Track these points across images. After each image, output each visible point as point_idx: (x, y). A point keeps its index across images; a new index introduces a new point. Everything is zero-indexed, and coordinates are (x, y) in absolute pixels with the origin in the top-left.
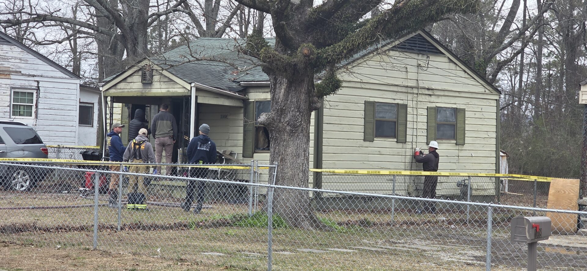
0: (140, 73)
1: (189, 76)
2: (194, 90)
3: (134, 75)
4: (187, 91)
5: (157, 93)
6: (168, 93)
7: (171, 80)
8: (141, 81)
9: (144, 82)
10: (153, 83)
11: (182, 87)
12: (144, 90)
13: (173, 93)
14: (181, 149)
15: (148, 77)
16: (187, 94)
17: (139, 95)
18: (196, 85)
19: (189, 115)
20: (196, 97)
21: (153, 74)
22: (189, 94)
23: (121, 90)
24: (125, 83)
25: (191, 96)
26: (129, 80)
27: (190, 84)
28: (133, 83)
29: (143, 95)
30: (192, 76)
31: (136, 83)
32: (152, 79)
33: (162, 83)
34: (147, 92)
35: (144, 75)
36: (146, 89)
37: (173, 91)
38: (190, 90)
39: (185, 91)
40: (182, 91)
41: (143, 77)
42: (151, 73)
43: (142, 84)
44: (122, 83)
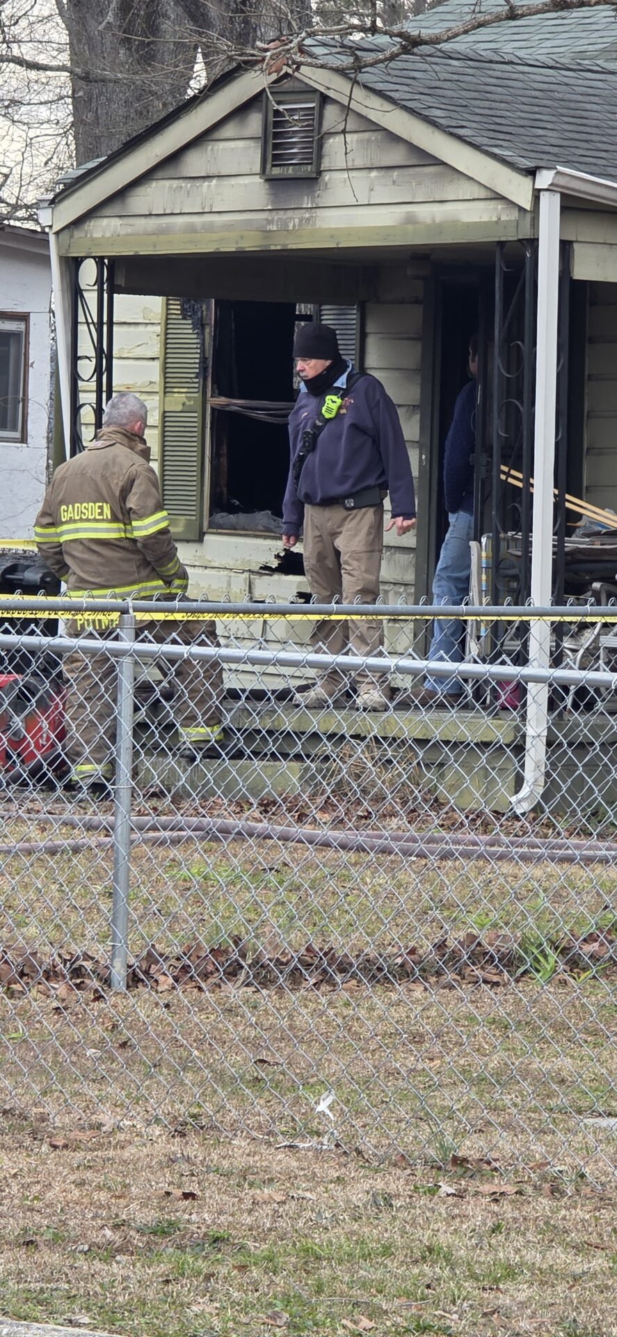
0: (254, 123)
1: (522, 131)
2: (550, 207)
3: (218, 135)
4: (515, 215)
5: (349, 232)
6: (410, 227)
7: (425, 159)
8: (257, 169)
9: (277, 171)
10: (327, 177)
11: (482, 194)
12: (276, 216)
13: (438, 227)
14: (484, 540)
15: (297, 145)
16: (511, 236)
17: (251, 243)
18: (562, 181)
19: (525, 348)
20: (566, 248)
21: (325, 129)
22: (525, 233)
23: (153, 223)
24: (175, 183)
25: (533, 243)
26: (195, 163)
27: (532, 173)
28: (214, 181)
29: (273, 248)
30: (541, 132)
31: (233, 181)
32: (320, 157)
33: (374, 174)
34: (291, 226)
35: (276, 135)
36: (290, 213)
37: (438, 220)
38: (528, 206)
39: (503, 218)
40: (485, 219)
41: (270, 147)
42: (316, 123)
43: (267, 186)
44: (154, 184)
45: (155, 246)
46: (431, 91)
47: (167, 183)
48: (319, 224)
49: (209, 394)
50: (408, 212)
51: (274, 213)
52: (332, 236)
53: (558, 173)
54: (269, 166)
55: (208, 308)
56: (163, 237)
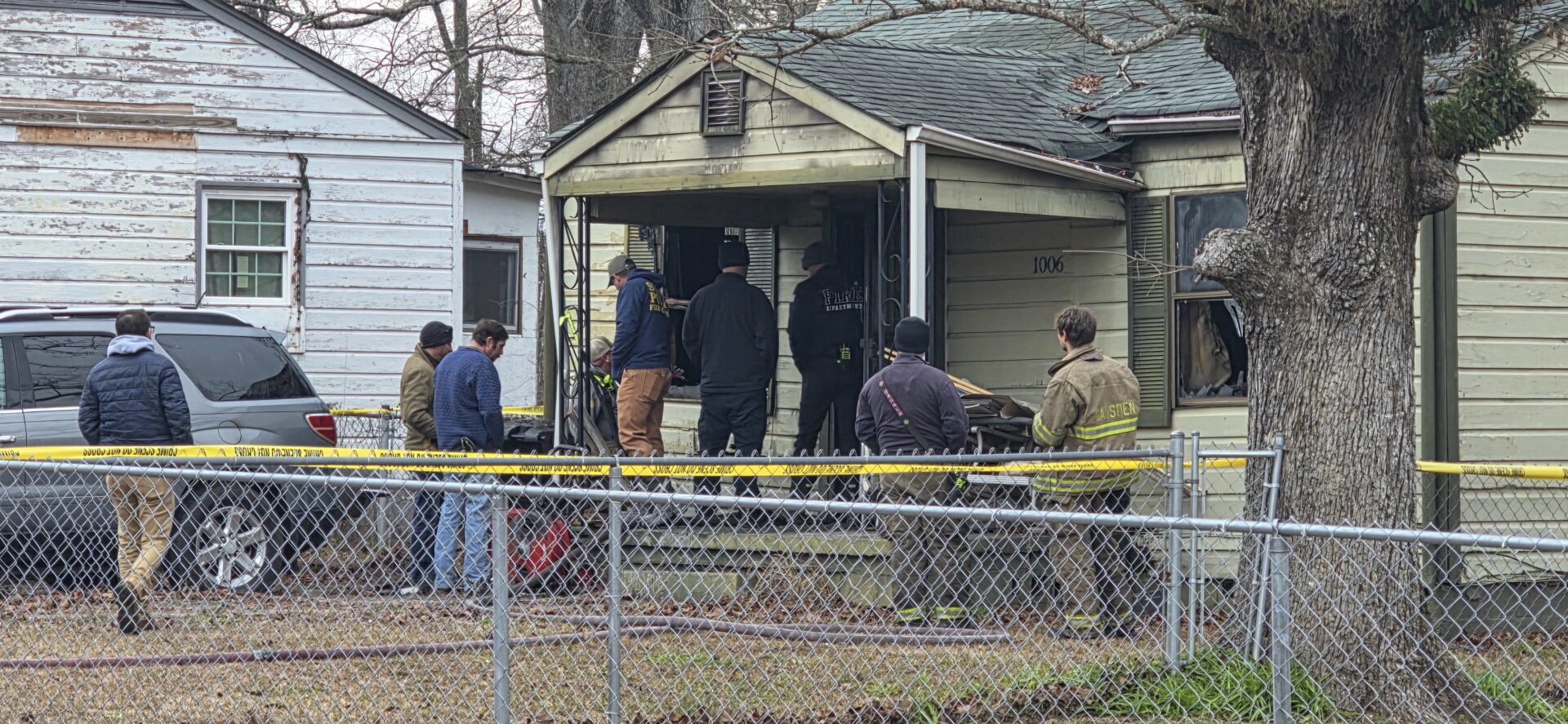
0: (695, 95)
1: (895, 98)
2: (918, 155)
3: (667, 104)
4: (891, 160)
5: (768, 175)
6: (813, 170)
7: (824, 119)
8: (697, 128)
9: (712, 130)
10: (750, 134)
11: (867, 145)
12: (712, 163)
13: (834, 170)
15: (726, 112)
16: (889, 176)
17: (693, 184)
18: (927, 135)
19: (902, 261)
20: (930, 184)
21: (748, 98)
22: (901, 174)
23: (619, 170)
24: (636, 140)
25: (905, 181)
26: (651, 125)
27: (904, 129)
28: (665, 139)
29: (710, 187)
30: (909, 99)
31: (679, 138)
32: (744, 119)
33: (785, 131)
34: (723, 171)
35: (711, 104)
36: (722, 161)
37: (834, 164)
38: (901, 153)
39: (883, 162)
40: (869, 163)
41: (707, 112)
42: (741, 94)
43: (705, 141)
44: (620, 141)
45: (621, 187)
46: (826, 69)
47: (630, 141)
48: (744, 169)
50: (811, 159)
51: (710, 161)
52: (754, 178)
53: (924, 129)
54: (706, 127)
55: (660, 232)
56: (627, 181)
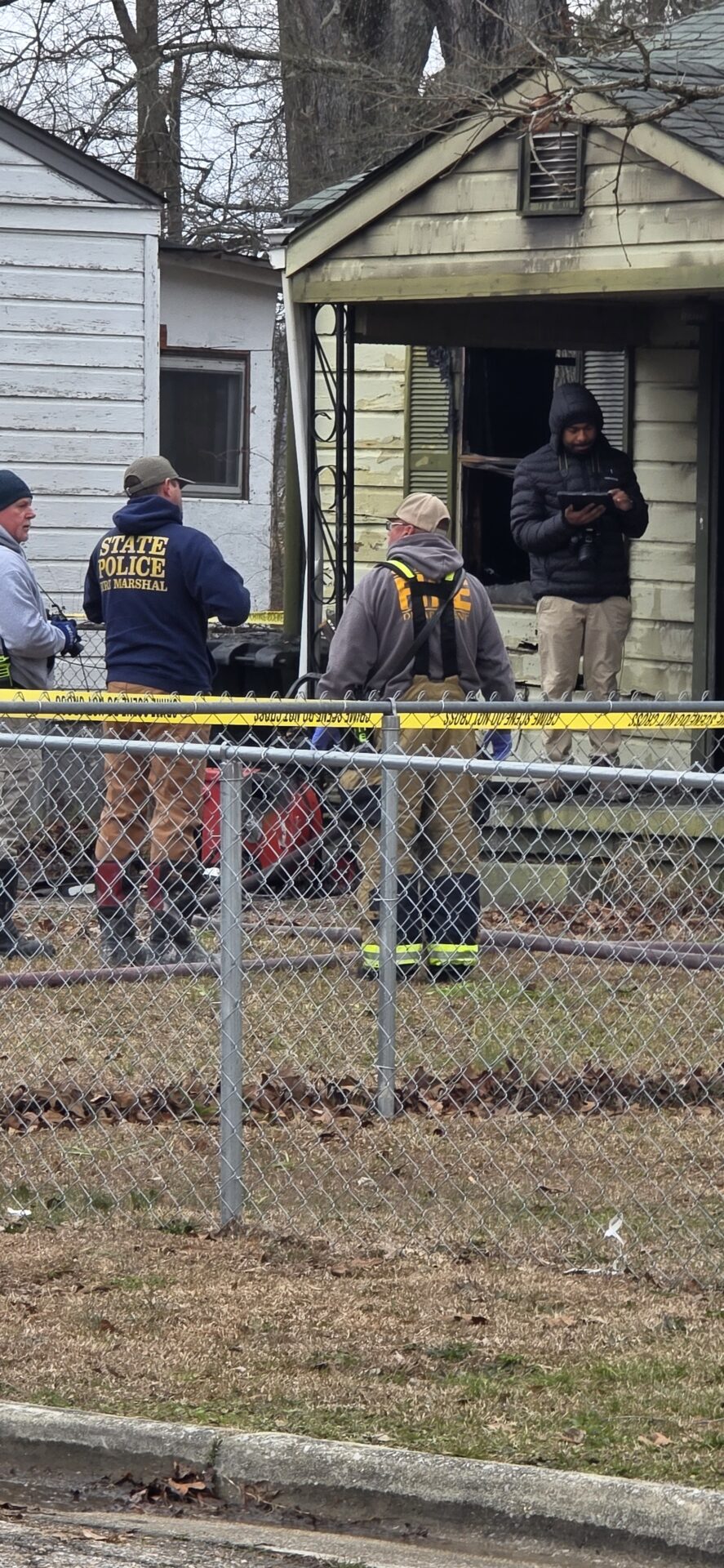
0: (510, 154)
3: (469, 167)
5: (617, 275)
6: (684, 270)
7: (700, 193)
8: (514, 204)
9: (535, 208)
10: (592, 214)
12: (535, 257)
13: (715, 270)
15: (558, 178)
17: (507, 288)
21: (589, 160)
23: (397, 265)
24: (422, 221)
26: (445, 198)
28: (466, 219)
29: (532, 293)
31: (487, 218)
32: (583, 192)
33: (644, 210)
34: (552, 270)
35: (534, 167)
36: (551, 255)
37: (715, 261)
41: (528, 180)
42: (578, 153)
43: (525, 223)
44: (398, 222)
45: (400, 291)
47: (413, 221)
48: (583, 267)
49: (460, 451)
50: (682, 253)
51: (533, 253)
52: (598, 280)
54: (526, 202)
55: (459, 356)
56: (409, 281)
